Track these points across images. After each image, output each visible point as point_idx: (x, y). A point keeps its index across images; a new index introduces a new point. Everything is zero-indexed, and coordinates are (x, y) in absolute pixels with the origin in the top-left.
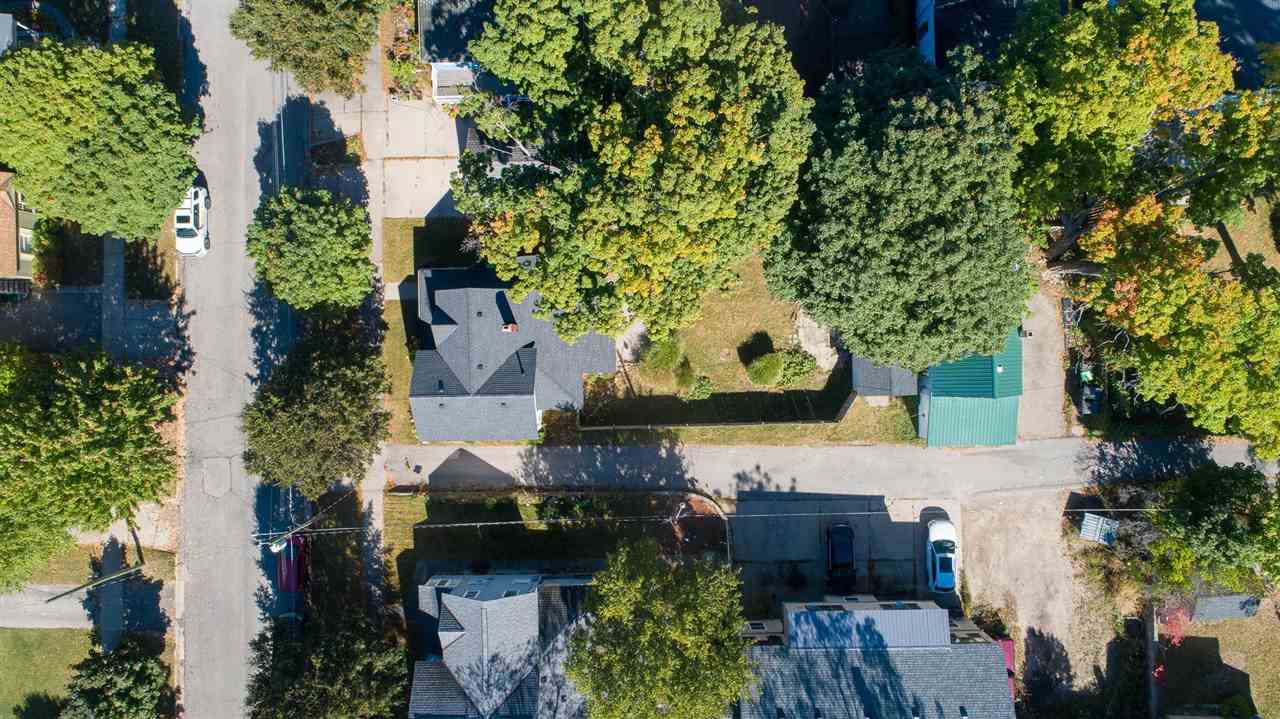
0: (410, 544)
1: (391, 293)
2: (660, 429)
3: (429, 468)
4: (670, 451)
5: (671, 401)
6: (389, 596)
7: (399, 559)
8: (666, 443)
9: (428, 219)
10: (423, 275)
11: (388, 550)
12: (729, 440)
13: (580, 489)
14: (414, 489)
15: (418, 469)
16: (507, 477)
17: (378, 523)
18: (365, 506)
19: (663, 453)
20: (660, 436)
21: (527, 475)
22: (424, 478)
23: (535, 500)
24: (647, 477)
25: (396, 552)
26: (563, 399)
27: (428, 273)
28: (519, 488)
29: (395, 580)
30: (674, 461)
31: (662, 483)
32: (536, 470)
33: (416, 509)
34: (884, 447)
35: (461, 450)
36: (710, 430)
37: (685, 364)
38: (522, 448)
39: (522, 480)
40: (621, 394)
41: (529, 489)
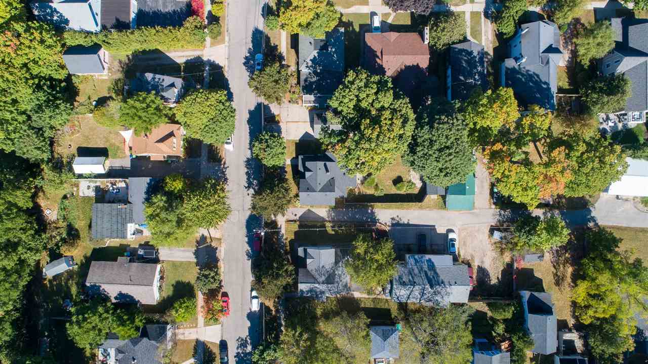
0: (293, 237)
1: (288, 162)
2: (369, 204)
3: (299, 214)
4: (372, 211)
5: (372, 196)
6: (286, 253)
7: (289, 242)
8: (370, 208)
9: (299, 140)
10: (300, 157)
11: (286, 239)
12: (389, 208)
13: (344, 222)
14: (295, 221)
15: (296, 215)
16: (323, 218)
17: (283, 231)
18: (279, 226)
19: (369, 211)
20: (369, 206)
21: (328, 217)
22: (297, 218)
23: (331, 224)
24: (365, 218)
25: (289, 240)
26: (341, 194)
27: (302, 157)
28: (326, 221)
29: (288, 248)
30: (373, 213)
31: (369, 220)
32: (331, 216)
33: (295, 227)
34: (435, 210)
35: (309, 210)
36: (384, 204)
37: (377, 185)
38: (327, 209)
39: (327, 219)
40: (357, 194)
41: (330, 221)
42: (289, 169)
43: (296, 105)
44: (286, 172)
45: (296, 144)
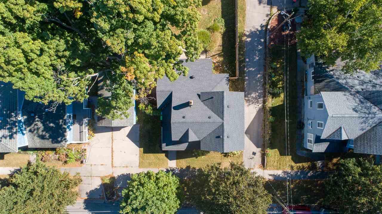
0: (289, 158)
1: (173, 164)
2: (238, 40)
4: (248, 36)
5: (224, 36)
6: (313, 167)
7: (296, 163)
8: (244, 38)
9: (140, 147)
11: (292, 167)
12: (244, 10)
13: (265, 78)
14: (263, 156)
15: (254, 154)
16: (259, 112)
17: (279, 173)
18: (271, 178)
19: (249, 40)
20: (241, 41)
21: (258, 102)
22: (258, 150)
23: (270, 99)
24: (260, 47)
25: (293, 164)
26: (224, 81)
27: (164, 145)
28: (264, 107)
29: (306, 165)
30: (252, 35)
33: (273, 154)
35: (246, 133)
37: (208, 29)
38: (246, 104)
40: (221, 59)
41: (264, 102)
42: (184, 163)
43: (87, 153)
44: (188, 167)
45: (145, 152)
